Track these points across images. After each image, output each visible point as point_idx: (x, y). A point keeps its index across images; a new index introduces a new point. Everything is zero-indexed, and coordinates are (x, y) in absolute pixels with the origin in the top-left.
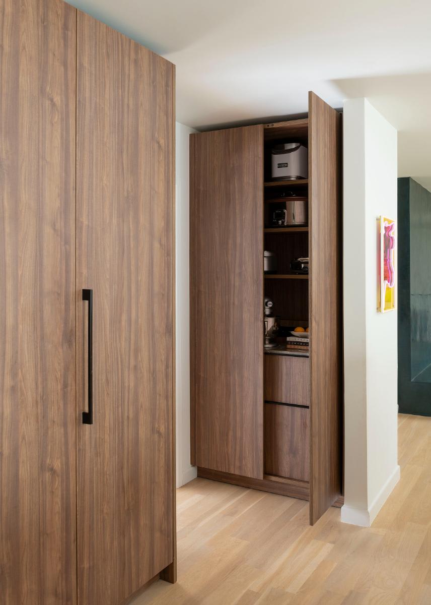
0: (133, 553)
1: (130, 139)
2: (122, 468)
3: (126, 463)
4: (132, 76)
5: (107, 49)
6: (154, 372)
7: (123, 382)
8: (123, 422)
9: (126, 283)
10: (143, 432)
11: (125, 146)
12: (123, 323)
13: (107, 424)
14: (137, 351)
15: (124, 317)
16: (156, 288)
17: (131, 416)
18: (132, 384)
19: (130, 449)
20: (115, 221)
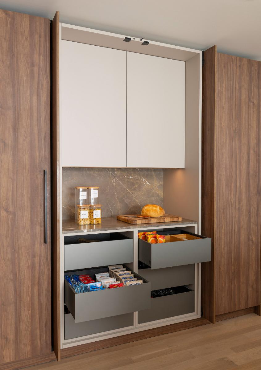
0: (236, 293)
1: (237, 103)
2: (231, 253)
3: (233, 250)
4: (238, 74)
5: (224, 65)
6: (249, 211)
7: (232, 214)
8: (231, 232)
9: (234, 170)
10: (243, 239)
11: (234, 107)
12: (232, 187)
13: (223, 231)
14: (240, 201)
15: (233, 185)
16: (251, 172)
17: (236, 230)
18: (237, 216)
19: (236, 245)
20: (228, 141)
